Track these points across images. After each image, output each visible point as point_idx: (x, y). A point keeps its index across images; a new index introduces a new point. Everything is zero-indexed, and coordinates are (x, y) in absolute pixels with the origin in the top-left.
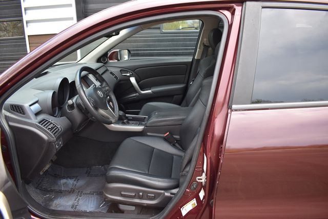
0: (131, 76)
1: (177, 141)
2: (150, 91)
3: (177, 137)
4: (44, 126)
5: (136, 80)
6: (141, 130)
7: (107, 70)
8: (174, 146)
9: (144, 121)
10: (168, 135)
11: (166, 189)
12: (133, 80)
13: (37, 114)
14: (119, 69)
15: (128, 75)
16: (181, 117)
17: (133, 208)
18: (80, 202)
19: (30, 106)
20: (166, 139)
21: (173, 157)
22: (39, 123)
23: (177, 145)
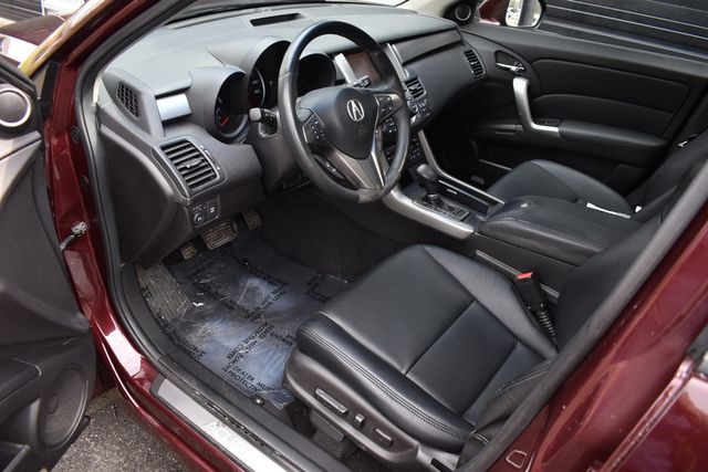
0: (519, 74)
1: (549, 306)
2: (555, 129)
3: (554, 294)
4: (172, 159)
5: (529, 89)
6: (462, 237)
7: (460, 43)
8: (533, 316)
9: (484, 213)
10: (526, 280)
11: (430, 443)
12: (520, 86)
13: (169, 124)
14: (493, 49)
15: (514, 68)
16: (585, 246)
18: (254, 351)
19: (158, 97)
20: (517, 289)
21: (514, 347)
22: (163, 148)
23: (544, 316)
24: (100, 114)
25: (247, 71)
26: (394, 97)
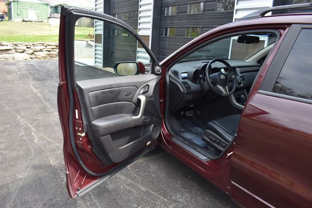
13: (184, 78)
17: (214, 150)
18: (195, 139)
19: (182, 73)
22: (182, 82)
24: (170, 76)
25: (200, 69)
26: (233, 76)
